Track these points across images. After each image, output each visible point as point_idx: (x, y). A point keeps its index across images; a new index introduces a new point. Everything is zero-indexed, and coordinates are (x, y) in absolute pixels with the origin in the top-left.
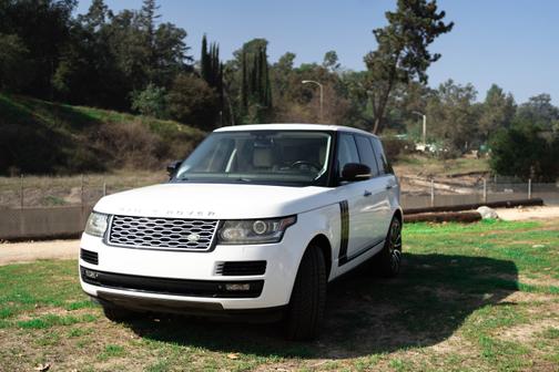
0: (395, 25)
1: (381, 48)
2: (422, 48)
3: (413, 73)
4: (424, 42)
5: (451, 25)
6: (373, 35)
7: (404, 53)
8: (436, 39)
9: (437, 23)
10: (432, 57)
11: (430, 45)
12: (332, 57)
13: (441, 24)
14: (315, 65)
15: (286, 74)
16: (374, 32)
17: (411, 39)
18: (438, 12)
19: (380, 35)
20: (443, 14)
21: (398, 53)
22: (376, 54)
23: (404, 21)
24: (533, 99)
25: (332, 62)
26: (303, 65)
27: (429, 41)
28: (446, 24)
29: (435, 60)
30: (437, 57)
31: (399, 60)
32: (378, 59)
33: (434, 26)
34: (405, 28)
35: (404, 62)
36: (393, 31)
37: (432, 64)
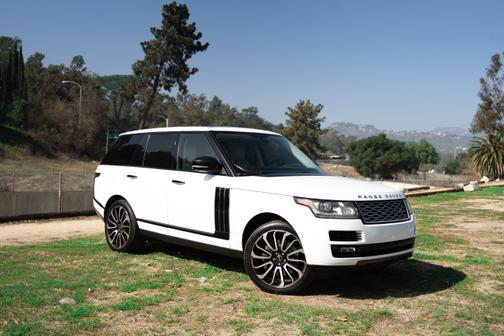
0: (160, 40)
1: (148, 58)
2: (183, 62)
3: (173, 82)
4: (184, 57)
5: (207, 45)
6: (141, 47)
7: (167, 65)
8: (193, 56)
9: (195, 42)
10: (191, 70)
11: (188, 60)
12: (79, 61)
13: (199, 43)
14: (62, 67)
15: (39, 73)
16: (142, 44)
17: (174, 53)
18: (196, 33)
19: (146, 46)
20: (200, 35)
21: (162, 64)
22: (143, 64)
23: (169, 37)
24: (244, 110)
25: (80, 65)
26: (51, 66)
27: (188, 57)
28: (203, 44)
29: (193, 73)
30: (195, 71)
31: (163, 71)
32: (145, 68)
33: (193, 45)
34: (169, 43)
35: (168, 73)
36: (158, 45)
37: (191, 76)
